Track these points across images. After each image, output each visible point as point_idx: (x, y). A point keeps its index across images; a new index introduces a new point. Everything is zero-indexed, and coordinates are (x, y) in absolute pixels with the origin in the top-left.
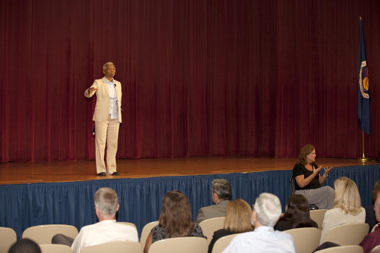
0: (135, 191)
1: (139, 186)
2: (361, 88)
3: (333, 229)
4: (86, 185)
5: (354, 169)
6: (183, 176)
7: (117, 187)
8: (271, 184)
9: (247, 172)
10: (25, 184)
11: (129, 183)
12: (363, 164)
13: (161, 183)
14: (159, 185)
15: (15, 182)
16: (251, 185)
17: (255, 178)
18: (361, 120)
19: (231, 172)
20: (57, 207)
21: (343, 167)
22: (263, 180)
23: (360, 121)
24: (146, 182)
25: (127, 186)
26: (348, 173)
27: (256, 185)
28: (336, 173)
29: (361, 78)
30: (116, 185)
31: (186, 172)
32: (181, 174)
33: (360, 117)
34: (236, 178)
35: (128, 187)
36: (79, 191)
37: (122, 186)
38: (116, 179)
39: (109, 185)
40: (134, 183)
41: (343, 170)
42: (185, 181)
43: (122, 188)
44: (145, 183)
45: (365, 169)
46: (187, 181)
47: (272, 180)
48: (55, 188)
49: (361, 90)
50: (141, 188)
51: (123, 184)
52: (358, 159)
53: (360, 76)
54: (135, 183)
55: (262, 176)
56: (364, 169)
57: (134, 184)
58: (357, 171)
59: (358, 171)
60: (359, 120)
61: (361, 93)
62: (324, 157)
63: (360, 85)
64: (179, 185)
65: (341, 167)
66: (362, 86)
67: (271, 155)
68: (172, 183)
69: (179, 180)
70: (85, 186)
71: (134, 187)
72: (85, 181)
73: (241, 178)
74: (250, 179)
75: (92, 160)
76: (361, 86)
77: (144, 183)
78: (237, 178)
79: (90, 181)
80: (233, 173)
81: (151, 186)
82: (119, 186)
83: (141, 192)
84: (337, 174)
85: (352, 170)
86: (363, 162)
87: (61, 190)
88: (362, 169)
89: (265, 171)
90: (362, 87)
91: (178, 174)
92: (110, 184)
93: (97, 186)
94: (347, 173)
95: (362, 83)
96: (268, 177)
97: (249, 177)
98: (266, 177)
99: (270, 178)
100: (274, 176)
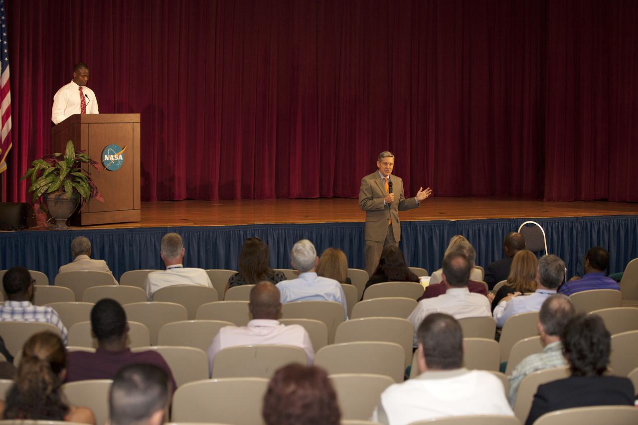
1: (307, 233)
4: (240, 231)
5: (617, 220)
7: (279, 234)
9: (456, 220)
10: (164, 227)
13: (337, 231)
14: (334, 233)
15: (159, 225)
17: (468, 227)
20: (203, 254)
22: (479, 230)
25: (291, 232)
28: (589, 224)
30: (277, 231)
34: (440, 226)
36: (230, 238)
39: (268, 230)
43: (285, 235)
47: (493, 231)
48: (201, 233)
50: (310, 235)
51: (286, 230)
55: (478, 225)
70: (238, 232)
71: (301, 234)
73: (447, 227)
74: (460, 228)
80: (436, 221)
81: (323, 233)
82: (282, 233)
85: (615, 221)
87: (209, 235)
92: (270, 230)
93: (253, 232)
94: (606, 225)
96: (486, 227)
97: (458, 227)
98: (483, 227)
99: (489, 228)
100: (495, 226)
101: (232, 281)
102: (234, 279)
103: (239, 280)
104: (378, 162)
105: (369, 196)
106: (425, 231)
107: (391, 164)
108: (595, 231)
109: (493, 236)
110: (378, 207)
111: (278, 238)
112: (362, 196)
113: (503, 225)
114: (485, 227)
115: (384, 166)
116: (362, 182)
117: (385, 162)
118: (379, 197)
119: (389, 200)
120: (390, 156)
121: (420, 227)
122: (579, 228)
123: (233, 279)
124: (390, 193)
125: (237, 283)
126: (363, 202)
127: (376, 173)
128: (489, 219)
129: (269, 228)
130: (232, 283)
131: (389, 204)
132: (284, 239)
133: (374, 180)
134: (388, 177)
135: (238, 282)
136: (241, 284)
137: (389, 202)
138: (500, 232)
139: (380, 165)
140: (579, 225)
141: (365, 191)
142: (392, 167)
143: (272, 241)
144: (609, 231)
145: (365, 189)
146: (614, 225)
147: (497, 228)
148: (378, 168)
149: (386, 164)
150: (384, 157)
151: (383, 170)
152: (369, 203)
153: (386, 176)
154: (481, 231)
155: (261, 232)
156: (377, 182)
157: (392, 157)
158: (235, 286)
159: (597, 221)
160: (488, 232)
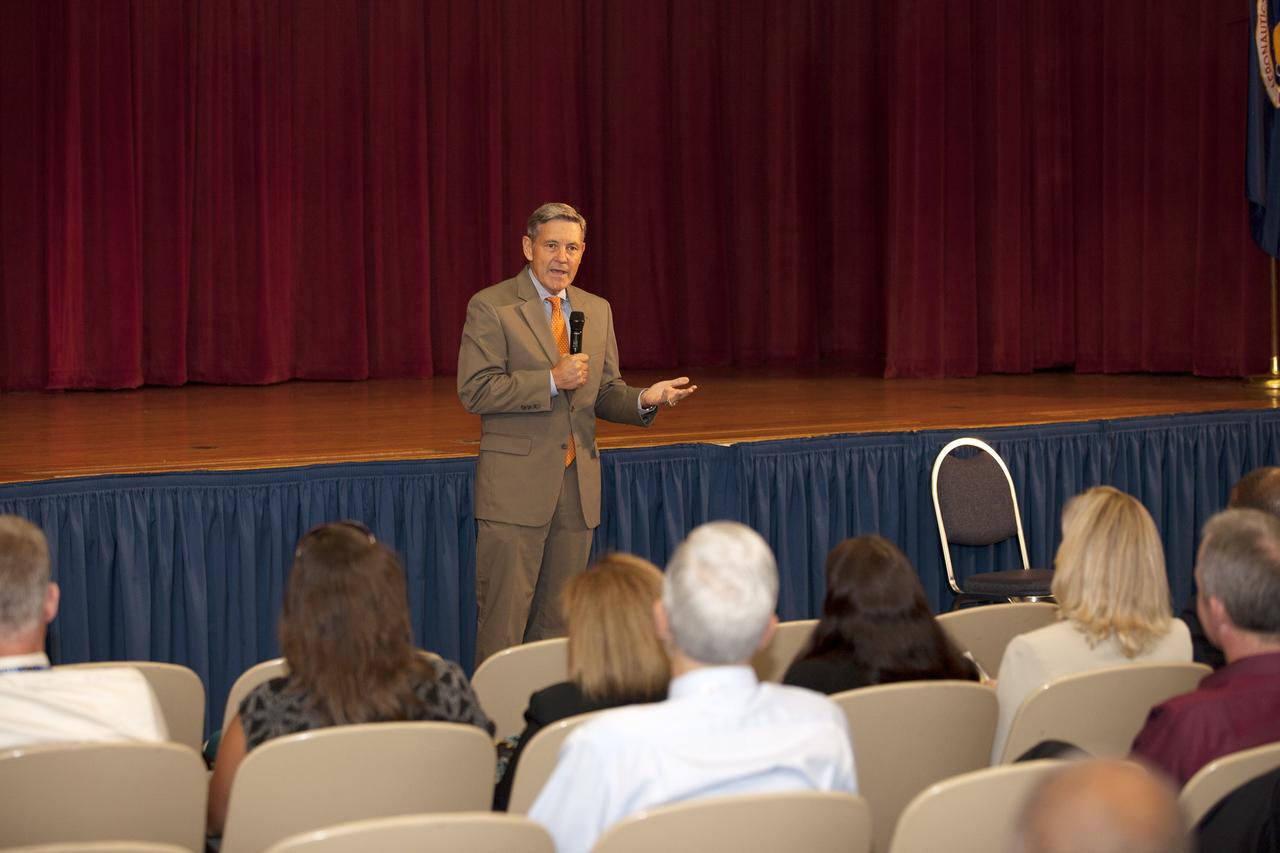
0: (233, 530)
1: (250, 504)
2: (1263, 67)
3: (1052, 689)
5: (1218, 428)
6: (448, 461)
7: (153, 509)
8: (843, 495)
9: (735, 441)
11: (205, 494)
12: (1272, 404)
13: (351, 494)
14: (344, 501)
16: (753, 497)
17: (772, 464)
18: (1264, 210)
19: (665, 440)
21: (1171, 417)
22: (808, 475)
23: (1259, 211)
24: (281, 487)
25: (198, 503)
26: (1191, 443)
27: (774, 497)
28: (1136, 445)
29: (1264, 19)
30: (148, 500)
31: (465, 444)
32: (445, 450)
33: (1257, 195)
34: (685, 466)
35: (203, 508)
37: (175, 504)
38: (148, 475)
39: (118, 500)
40: (231, 492)
41: (1167, 431)
42: (460, 482)
43: (176, 514)
44: (278, 491)
45: (1270, 425)
46: (467, 481)
47: (849, 475)
49: (1265, 76)
51: (180, 497)
52: (1248, 381)
53: (1260, 12)
54: (235, 492)
55: (802, 456)
56: (1264, 425)
57: (229, 496)
58: (1235, 435)
59: (1241, 433)
60: (1253, 206)
61: (1263, 87)
62: (1101, 373)
63: (1260, 51)
64: (432, 499)
65: (1158, 417)
66: (1268, 54)
67: (871, 363)
68: (401, 489)
69: (432, 478)
71: (231, 510)
72: (12, 485)
73: (706, 468)
74: (748, 470)
75: (67, 391)
76: (1261, 57)
77: (274, 491)
78: (689, 467)
79: (35, 483)
80: (673, 446)
81: (306, 505)
82: (163, 507)
83: (263, 532)
84: (1143, 447)
85: (1212, 430)
86: (1270, 393)
88: (1257, 423)
89: (815, 435)
90: (1269, 60)
91: (431, 452)
92: (122, 497)
94: (1186, 444)
95: (1267, 44)
96: (830, 462)
97: (742, 463)
98: (819, 464)
99: (838, 465)
100: (856, 459)
101: (260, 715)
102: (268, 704)
103: (290, 709)
104: (526, 243)
105: (498, 360)
106: (638, 482)
107: (571, 247)
108: (1154, 467)
109: (849, 491)
110: (528, 402)
111: (152, 525)
112: (470, 362)
113: (879, 453)
114: (826, 463)
115: (546, 255)
116: (470, 309)
117: (551, 237)
118: (532, 366)
119: (570, 378)
120: (569, 219)
121: (623, 471)
122: (1109, 458)
123: (260, 705)
124: (572, 352)
125: (286, 723)
126: (474, 381)
127: (520, 277)
128: (838, 436)
129: (119, 491)
130: (256, 725)
131: (565, 391)
132: (172, 528)
133: (513, 306)
134: (562, 294)
135: (289, 716)
136: (303, 728)
137: (567, 387)
138: (873, 478)
139: (534, 253)
140: (1108, 449)
141: (482, 342)
142: (576, 257)
143: (133, 537)
144: (1196, 463)
145: (483, 337)
146: (1209, 444)
147: (862, 465)
148: (527, 262)
149: (553, 245)
150: (545, 221)
151: (541, 269)
152: (498, 385)
153: (554, 292)
154: (813, 475)
155: (93, 506)
156: (525, 310)
157: (575, 220)
158: (277, 735)
159: (1160, 431)
160: (833, 480)
